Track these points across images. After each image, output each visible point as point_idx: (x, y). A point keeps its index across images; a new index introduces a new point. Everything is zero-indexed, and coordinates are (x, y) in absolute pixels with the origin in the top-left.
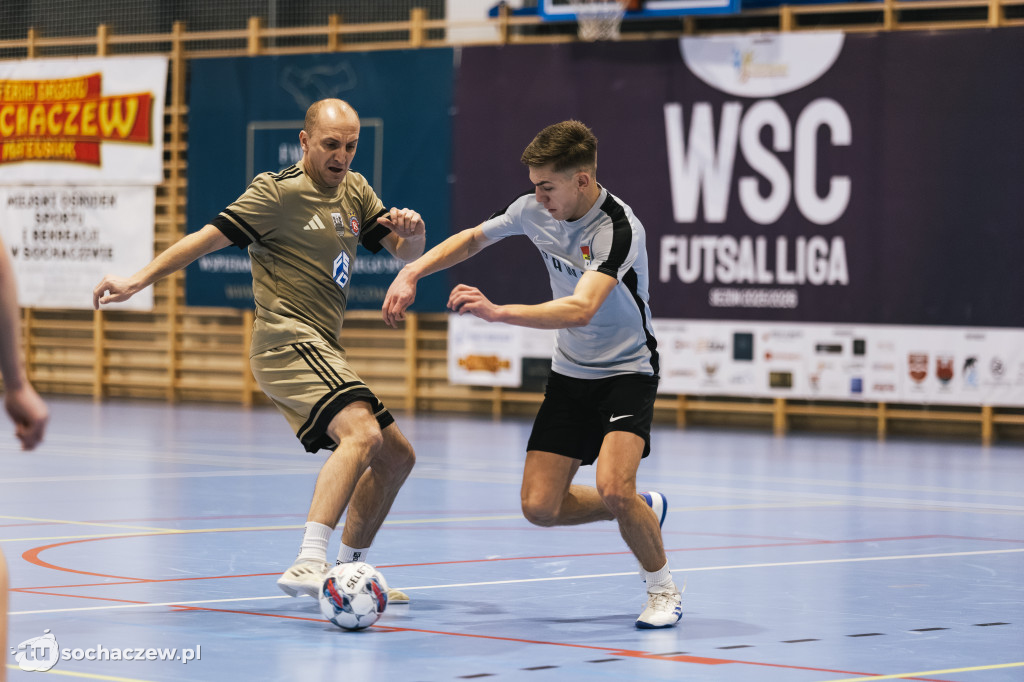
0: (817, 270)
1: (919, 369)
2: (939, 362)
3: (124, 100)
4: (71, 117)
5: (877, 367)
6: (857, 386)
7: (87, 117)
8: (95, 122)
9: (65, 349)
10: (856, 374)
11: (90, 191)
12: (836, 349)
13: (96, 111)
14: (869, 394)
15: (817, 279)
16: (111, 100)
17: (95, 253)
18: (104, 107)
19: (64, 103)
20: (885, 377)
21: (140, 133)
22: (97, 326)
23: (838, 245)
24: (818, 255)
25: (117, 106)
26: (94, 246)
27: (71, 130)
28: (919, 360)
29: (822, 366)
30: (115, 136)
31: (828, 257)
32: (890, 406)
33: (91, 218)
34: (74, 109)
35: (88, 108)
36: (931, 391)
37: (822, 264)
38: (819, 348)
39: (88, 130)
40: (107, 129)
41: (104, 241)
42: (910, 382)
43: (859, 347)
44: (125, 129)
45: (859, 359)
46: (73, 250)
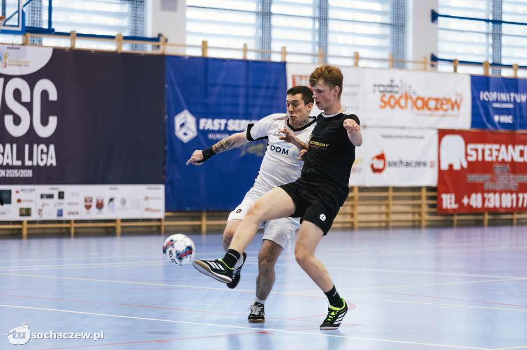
0: (42, 160)
1: (88, 204)
2: (97, 200)
5: (70, 204)
6: (60, 213)
10: (60, 207)
12: (50, 196)
14: (66, 217)
15: (42, 164)
20: (74, 208)
23: (52, 147)
24: (42, 152)
28: (88, 200)
29: (43, 205)
31: (47, 153)
32: (76, 221)
36: (94, 214)
37: (44, 156)
38: (42, 196)
42: (85, 210)
43: (61, 195)
45: (61, 201)
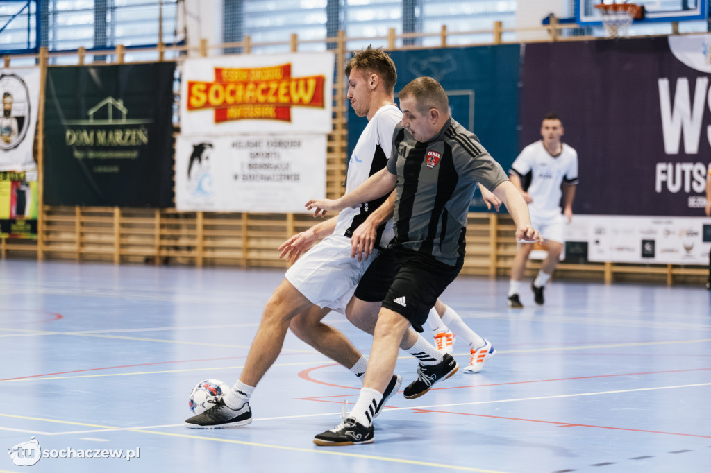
3: (306, 80)
4: (272, 92)
7: (282, 91)
8: (288, 94)
9: (268, 238)
11: (284, 138)
13: (288, 87)
16: (298, 80)
17: (288, 177)
18: (293, 85)
19: (268, 82)
21: (317, 101)
22: (290, 224)
25: (302, 84)
26: (287, 173)
27: (272, 99)
30: (301, 103)
33: (286, 155)
34: (273, 86)
35: (284, 84)
39: (283, 99)
40: (295, 98)
41: (293, 170)
44: (307, 98)
46: (274, 176)
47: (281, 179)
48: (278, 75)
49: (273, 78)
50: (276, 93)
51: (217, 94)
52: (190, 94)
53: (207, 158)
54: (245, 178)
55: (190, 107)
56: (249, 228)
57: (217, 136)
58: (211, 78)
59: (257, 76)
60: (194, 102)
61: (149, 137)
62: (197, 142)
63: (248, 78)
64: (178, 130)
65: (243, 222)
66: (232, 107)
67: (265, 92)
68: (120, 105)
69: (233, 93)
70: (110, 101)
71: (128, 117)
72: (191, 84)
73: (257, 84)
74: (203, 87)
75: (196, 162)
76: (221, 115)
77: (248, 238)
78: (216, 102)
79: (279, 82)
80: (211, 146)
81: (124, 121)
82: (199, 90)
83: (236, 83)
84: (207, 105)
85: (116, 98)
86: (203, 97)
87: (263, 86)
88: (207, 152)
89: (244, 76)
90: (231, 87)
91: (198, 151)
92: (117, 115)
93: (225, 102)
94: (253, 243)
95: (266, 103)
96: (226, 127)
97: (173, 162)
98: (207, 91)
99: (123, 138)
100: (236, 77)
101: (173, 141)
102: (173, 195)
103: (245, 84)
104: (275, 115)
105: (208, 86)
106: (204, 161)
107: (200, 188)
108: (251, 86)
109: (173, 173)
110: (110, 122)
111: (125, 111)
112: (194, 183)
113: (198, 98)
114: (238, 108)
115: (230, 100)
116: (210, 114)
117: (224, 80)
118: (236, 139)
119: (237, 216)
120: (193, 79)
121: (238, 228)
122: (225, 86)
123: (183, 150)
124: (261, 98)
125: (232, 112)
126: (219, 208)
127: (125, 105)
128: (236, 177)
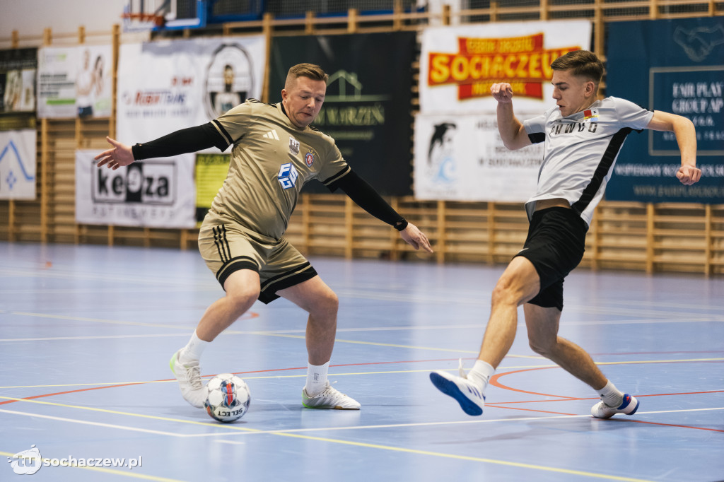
3: (559, 52)
4: (522, 65)
7: (534, 64)
8: (540, 68)
13: (540, 61)
16: (550, 52)
18: (545, 58)
19: (517, 54)
25: (555, 56)
27: (522, 73)
34: (524, 59)
35: (534, 58)
39: (535, 74)
40: (548, 72)
46: (524, 161)
47: (532, 164)
48: (529, 47)
49: (523, 50)
50: (527, 67)
51: (461, 68)
52: (431, 68)
53: (449, 140)
54: (492, 162)
55: (432, 82)
56: (497, 220)
57: (461, 115)
58: (454, 49)
59: (505, 47)
60: (436, 76)
61: (386, 115)
62: (439, 121)
63: (495, 49)
64: (417, 108)
65: (489, 213)
66: (478, 83)
67: (514, 65)
68: (353, 79)
69: (479, 66)
70: (342, 74)
71: (363, 92)
72: (432, 56)
73: (505, 56)
74: (445, 60)
75: (437, 145)
76: (466, 92)
77: (495, 231)
78: (460, 76)
79: (529, 54)
80: (454, 126)
81: (357, 98)
82: (442, 63)
83: (482, 55)
84: (450, 80)
85: (349, 71)
86: (445, 71)
87: (512, 59)
88: (450, 133)
89: (491, 47)
90: (476, 60)
91: (440, 132)
92: (350, 90)
93: (470, 77)
94: (501, 237)
95: (515, 79)
96: (471, 104)
97: (411, 144)
98: (449, 65)
99: (356, 117)
100: (481, 48)
101: (412, 120)
102: (411, 181)
103: (492, 56)
104: (525, 92)
105: (451, 58)
106: (446, 144)
107: (441, 174)
108: (499, 59)
109: (411, 157)
110: (342, 98)
111: (358, 86)
112: (436, 168)
113: (440, 72)
114: (485, 83)
115: (476, 74)
116: (453, 90)
117: (469, 51)
118: (482, 118)
119: (482, 205)
120: (434, 49)
121: (483, 220)
122: (469, 58)
123: (423, 130)
124: (510, 73)
125: (478, 88)
126: (462, 196)
127: (359, 80)
128: (481, 162)
